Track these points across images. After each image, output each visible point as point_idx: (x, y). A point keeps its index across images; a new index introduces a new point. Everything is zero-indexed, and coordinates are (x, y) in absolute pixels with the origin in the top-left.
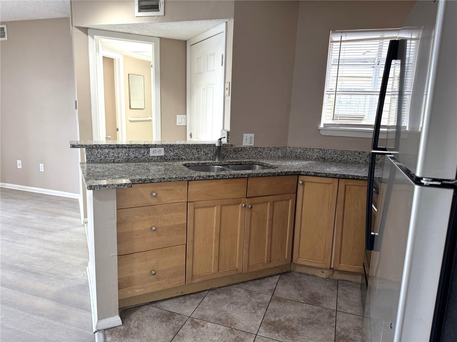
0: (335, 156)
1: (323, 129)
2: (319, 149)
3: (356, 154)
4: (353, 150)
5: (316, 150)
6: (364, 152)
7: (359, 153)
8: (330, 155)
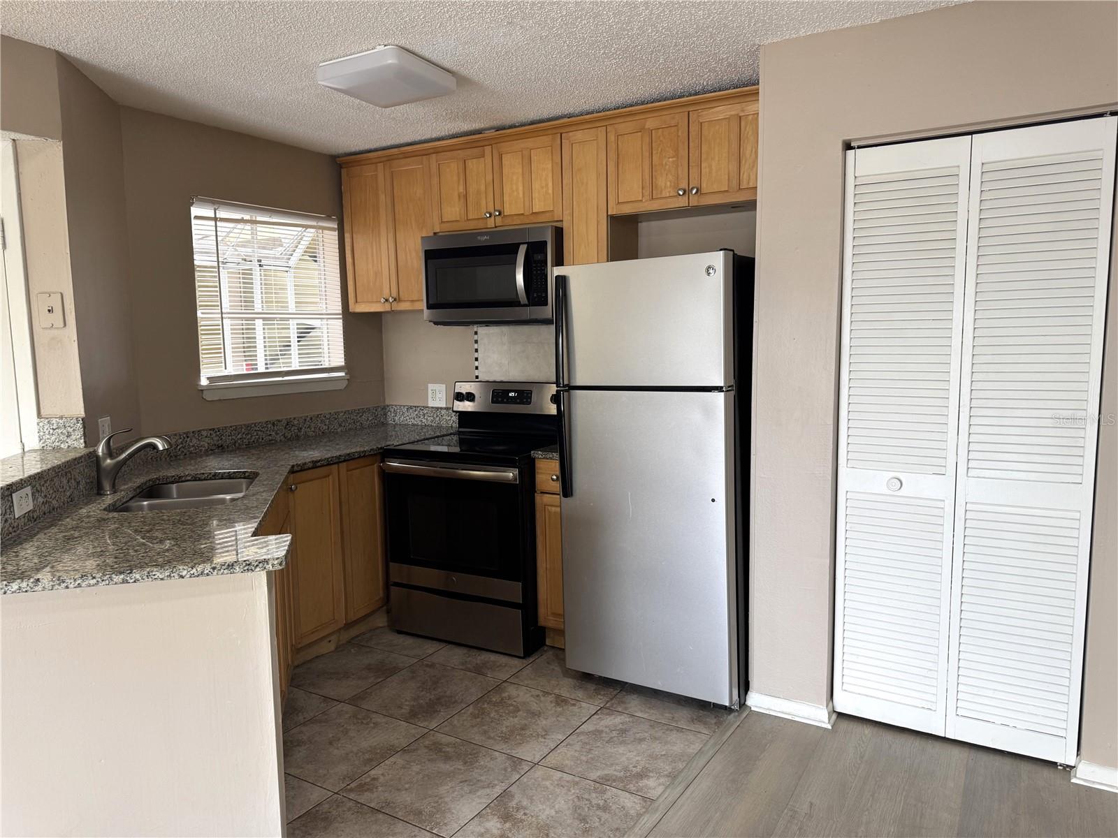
0: (239, 437)
1: (208, 388)
2: (210, 430)
3: (269, 426)
4: (264, 420)
5: (204, 433)
6: (279, 421)
7: (274, 424)
8: (230, 438)
